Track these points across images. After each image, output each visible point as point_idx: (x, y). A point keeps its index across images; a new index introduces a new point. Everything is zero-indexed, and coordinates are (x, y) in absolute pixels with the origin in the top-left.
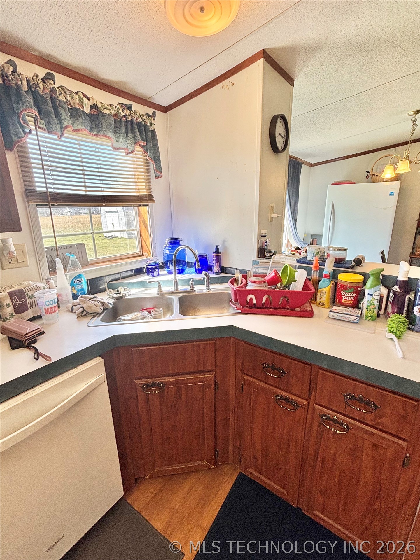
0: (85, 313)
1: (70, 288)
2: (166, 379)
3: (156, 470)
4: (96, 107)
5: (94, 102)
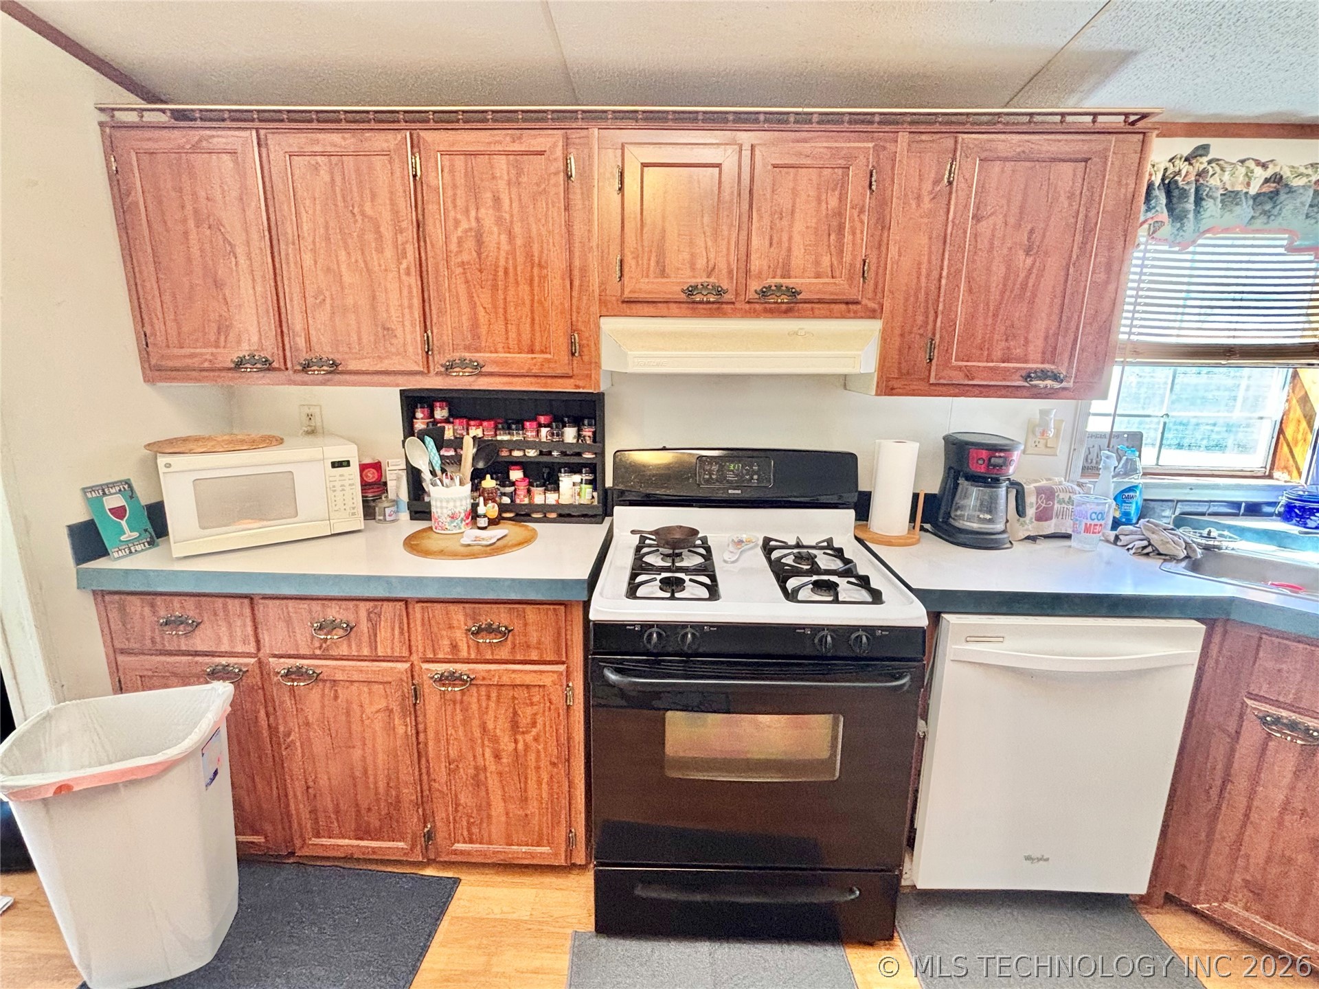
1: (1113, 505)
3: (1228, 905)
4: (1277, 179)
5: (1277, 170)
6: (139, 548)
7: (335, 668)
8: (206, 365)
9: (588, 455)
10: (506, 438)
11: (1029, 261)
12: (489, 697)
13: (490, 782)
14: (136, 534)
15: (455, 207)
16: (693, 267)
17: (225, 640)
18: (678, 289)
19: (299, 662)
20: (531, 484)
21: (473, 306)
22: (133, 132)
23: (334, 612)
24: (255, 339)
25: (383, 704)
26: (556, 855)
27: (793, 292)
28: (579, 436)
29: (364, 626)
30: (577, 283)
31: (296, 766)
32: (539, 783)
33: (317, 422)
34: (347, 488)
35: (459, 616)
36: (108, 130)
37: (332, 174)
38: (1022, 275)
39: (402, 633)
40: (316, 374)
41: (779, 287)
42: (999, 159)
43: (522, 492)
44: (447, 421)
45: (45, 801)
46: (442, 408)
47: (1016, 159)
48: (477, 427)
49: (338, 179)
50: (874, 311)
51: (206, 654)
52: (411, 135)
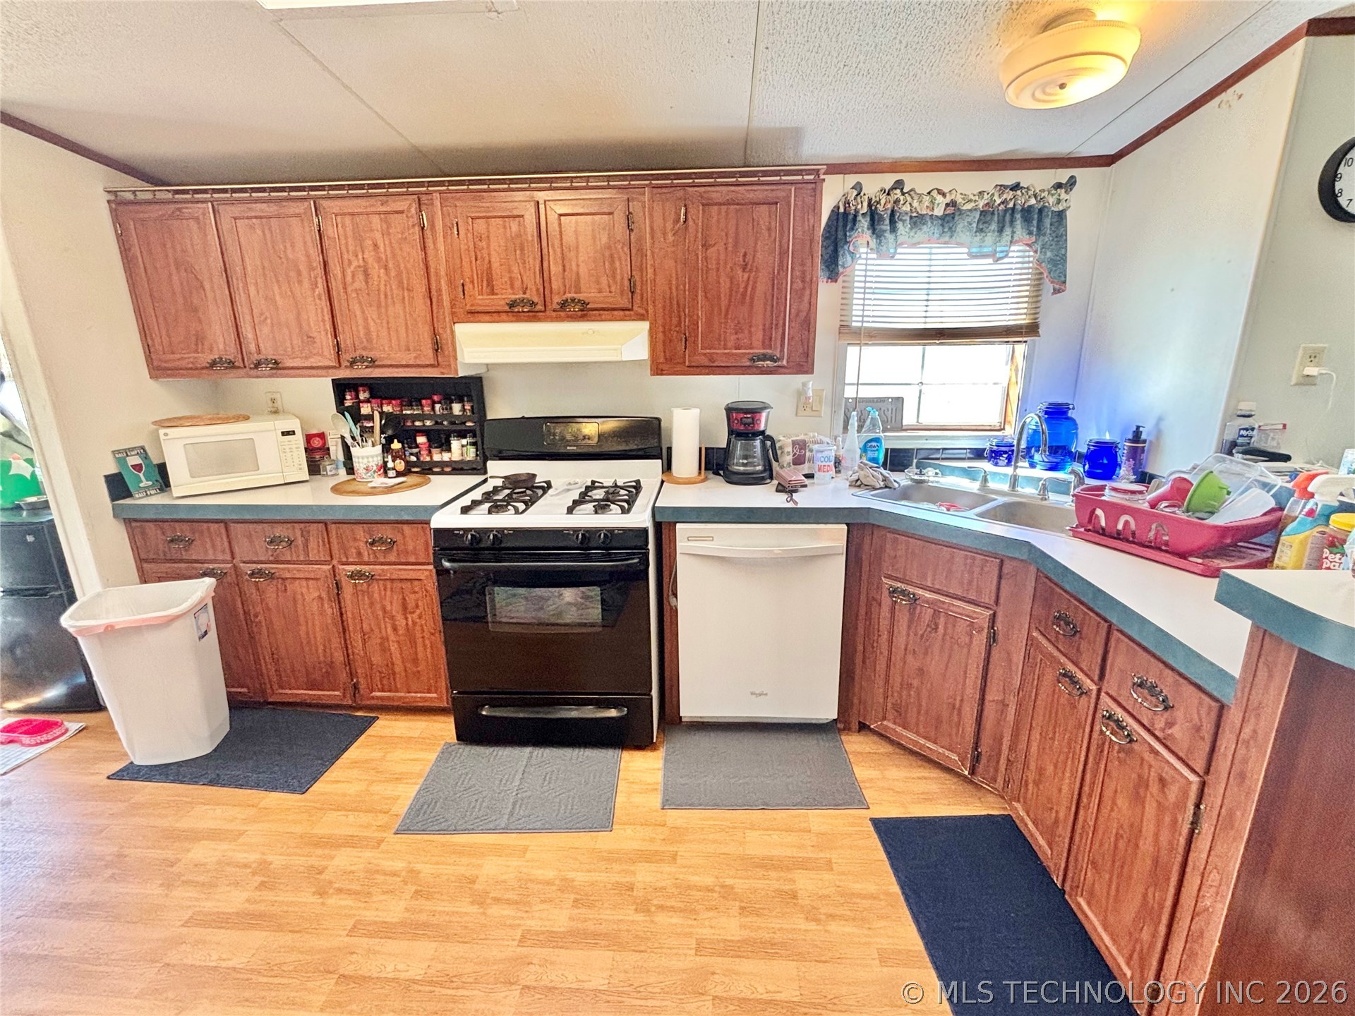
0: (859, 483)
1: (859, 452)
2: (920, 592)
3: (885, 723)
4: (953, 204)
5: (953, 197)
6: (153, 492)
7: (283, 569)
8: (191, 366)
9: (469, 424)
10: (409, 412)
11: (746, 275)
12: (385, 590)
13: (392, 648)
14: (150, 483)
15: (348, 252)
16: (512, 287)
17: (211, 552)
18: (503, 302)
19: (259, 566)
20: (430, 446)
21: (366, 319)
22: (131, 208)
23: (279, 531)
24: (221, 347)
25: (316, 594)
26: (440, 699)
27: (584, 303)
28: (464, 409)
29: (300, 541)
30: (434, 300)
31: (264, 640)
32: (425, 646)
33: (278, 404)
34: (294, 450)
35: (360, 531)
36: (114, 206)
37: (263, 232)
38: (742, 286)
39: (324, 545)
40: (265, 369)
41: (573, 300)
42: (715, 204)
43: (424, 452)
44: (367, 401)
45: (99, 636)
46: (364, 392)
47: (728, 203)
48: (388, 404)
49: (268, 236)
50: (643, 315)
51: (197, 561)
52: (315, 203)
